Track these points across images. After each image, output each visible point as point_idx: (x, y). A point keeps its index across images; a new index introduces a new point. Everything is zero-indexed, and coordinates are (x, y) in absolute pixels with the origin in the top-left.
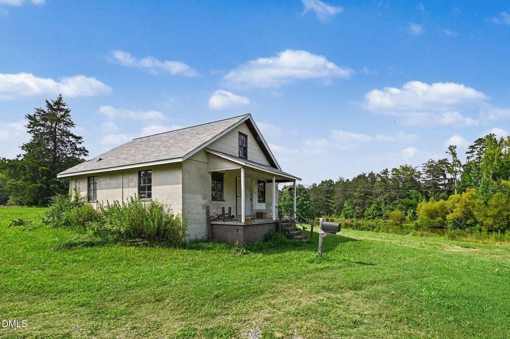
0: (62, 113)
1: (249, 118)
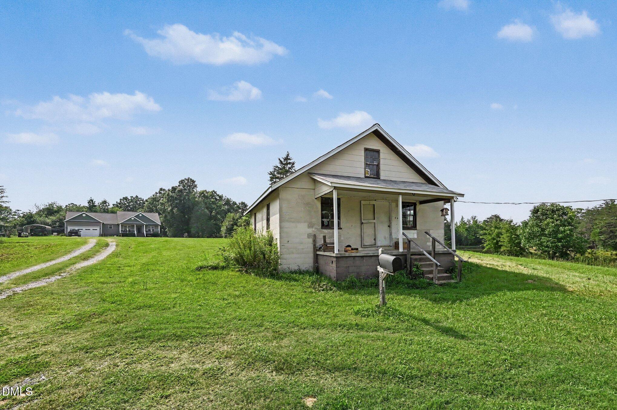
0: (289, 166)
1: (377, 129)
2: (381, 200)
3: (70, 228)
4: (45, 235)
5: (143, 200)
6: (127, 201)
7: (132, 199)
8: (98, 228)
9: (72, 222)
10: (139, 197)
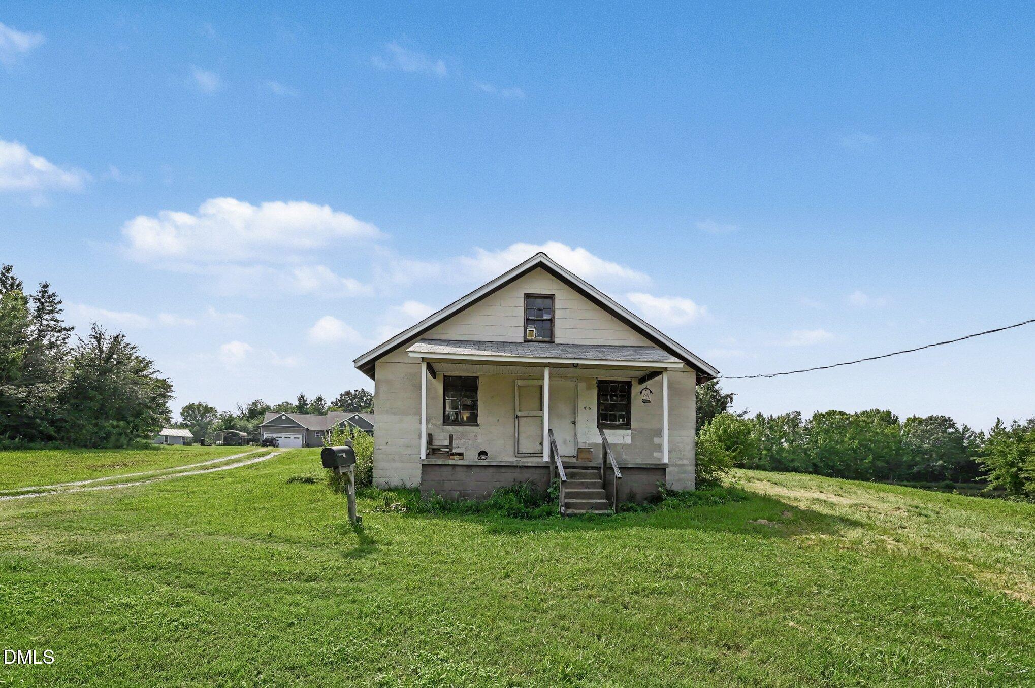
1: (541, 262)
2: (559, 379)
3: (267, 435)
4: (240, 445)
5: (370, 396)
6: (349, 397)
7: (356, 394)
8: (300, 436)
9: (269, 427)
10: (366, 391)
